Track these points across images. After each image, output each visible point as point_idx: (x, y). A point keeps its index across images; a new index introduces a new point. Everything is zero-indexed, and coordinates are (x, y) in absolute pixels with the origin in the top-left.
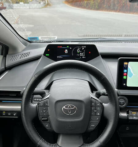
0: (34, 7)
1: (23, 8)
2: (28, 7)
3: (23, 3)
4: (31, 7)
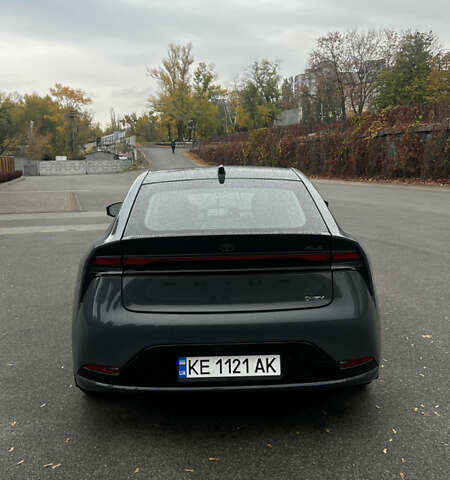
0: (100, 169)
1: (68, 172)
2: (82, 170)
3: (65, 158)
4: (91, 170)
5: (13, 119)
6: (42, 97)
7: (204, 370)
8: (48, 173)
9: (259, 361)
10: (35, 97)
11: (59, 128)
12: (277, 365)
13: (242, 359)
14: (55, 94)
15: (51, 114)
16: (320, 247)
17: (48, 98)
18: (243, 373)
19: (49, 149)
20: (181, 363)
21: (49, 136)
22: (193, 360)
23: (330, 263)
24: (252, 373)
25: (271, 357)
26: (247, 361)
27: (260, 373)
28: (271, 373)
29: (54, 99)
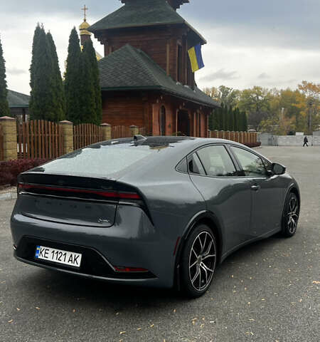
5: (271, 107)
6: (293, 90)
7: (46, 255)
8: (284, 144)
9: (71, 256)
10: (288, 91)
11: (301, 113)
12: (79, 260)
13: (64, 252)
14: (301, 88)
15: (298, 103)
16: (111, 188)
17: (297, 91)
18: (62, 262)
19: (292, 127)
20: (38, 249)
21: (293, 118)
22: (43, 248)
23: (118, 199)
24: (66, 263)
25: (77, 255)
26: (65, 254)
27: (70, 263)
28: (75, 265)
29: (301, 91)
